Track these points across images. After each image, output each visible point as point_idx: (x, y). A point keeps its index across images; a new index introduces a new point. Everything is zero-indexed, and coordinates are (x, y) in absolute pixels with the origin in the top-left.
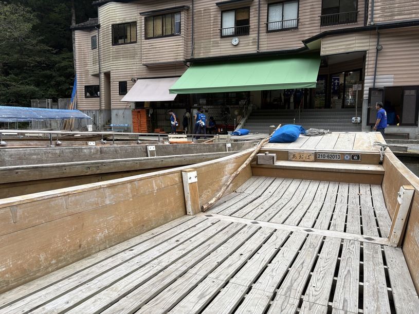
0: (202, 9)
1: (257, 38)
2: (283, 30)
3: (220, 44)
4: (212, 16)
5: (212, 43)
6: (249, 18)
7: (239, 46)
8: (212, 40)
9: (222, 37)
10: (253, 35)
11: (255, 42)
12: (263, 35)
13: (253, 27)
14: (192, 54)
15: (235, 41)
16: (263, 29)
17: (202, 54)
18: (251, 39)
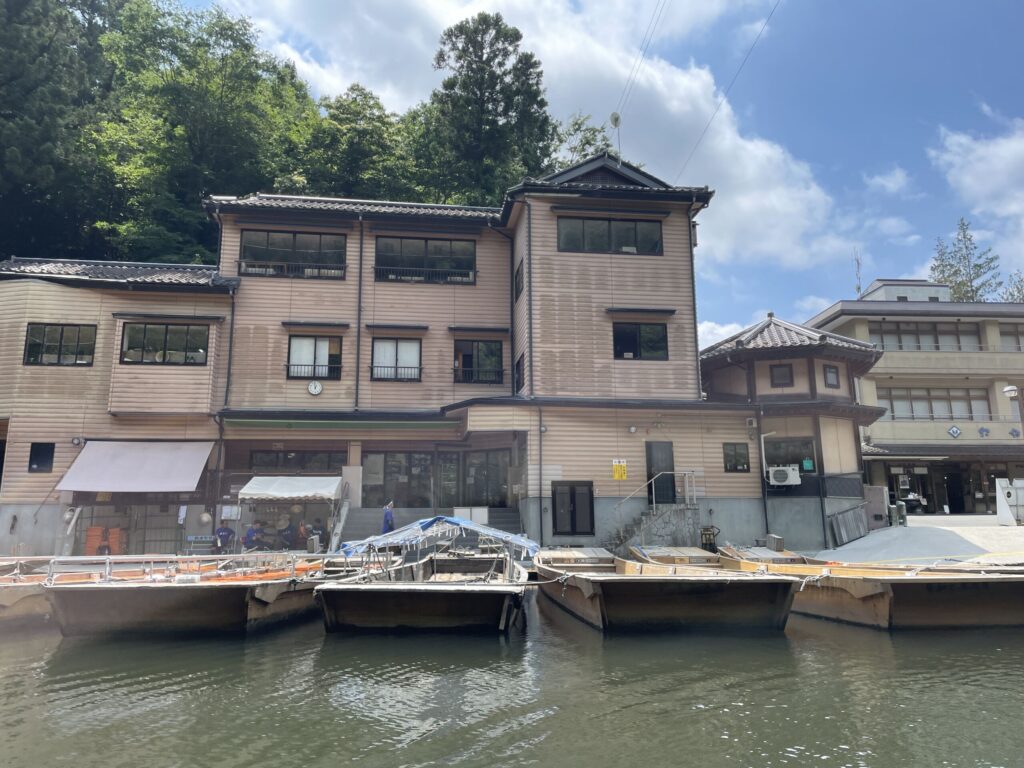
0: (252, 327)
1: (354, 387)
2: (397, 380)
3: (284, 391)
4: (270, 340)
5: (268, 386)
6: (341, 353)
7: (322, 396)
8: (269, 381)
9: (289, 377)
10: (347, 382)
11: (350, 393)
12: (366, 385)
13: (347, 369)
14: (226, 402)
15: (315, 387)
16: (365, 374)
17: (246, 404)
18: (344, 387)
